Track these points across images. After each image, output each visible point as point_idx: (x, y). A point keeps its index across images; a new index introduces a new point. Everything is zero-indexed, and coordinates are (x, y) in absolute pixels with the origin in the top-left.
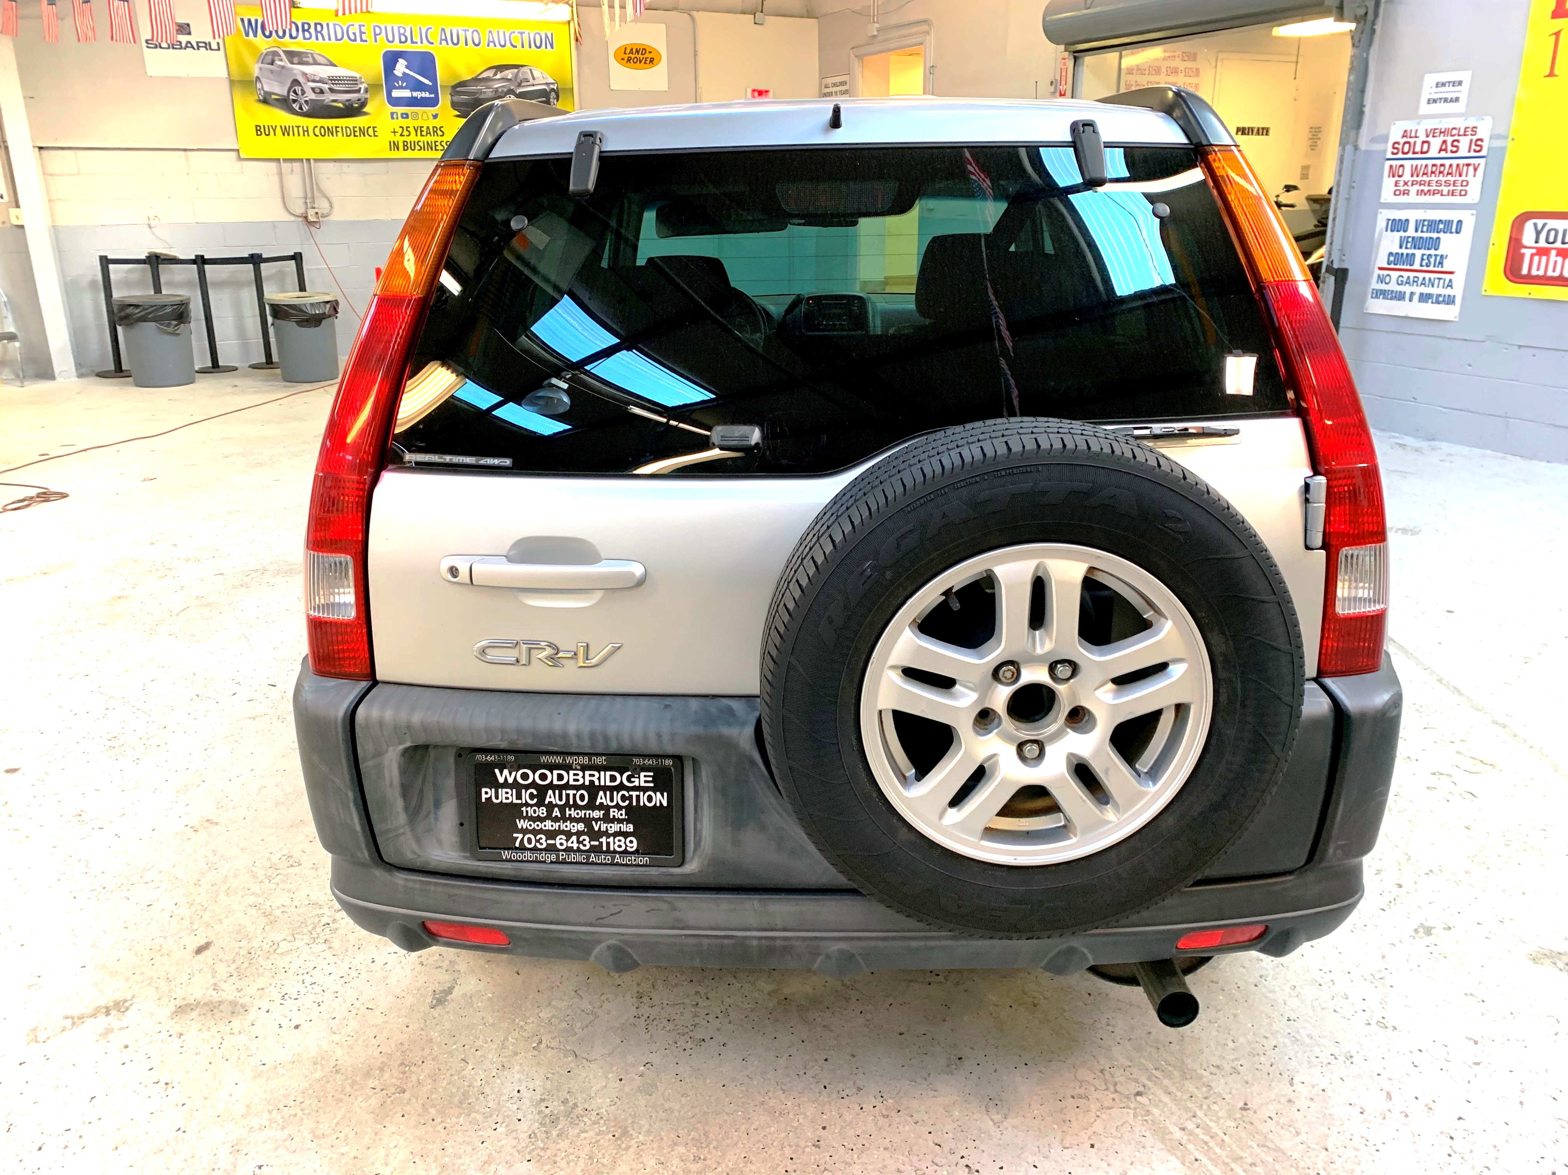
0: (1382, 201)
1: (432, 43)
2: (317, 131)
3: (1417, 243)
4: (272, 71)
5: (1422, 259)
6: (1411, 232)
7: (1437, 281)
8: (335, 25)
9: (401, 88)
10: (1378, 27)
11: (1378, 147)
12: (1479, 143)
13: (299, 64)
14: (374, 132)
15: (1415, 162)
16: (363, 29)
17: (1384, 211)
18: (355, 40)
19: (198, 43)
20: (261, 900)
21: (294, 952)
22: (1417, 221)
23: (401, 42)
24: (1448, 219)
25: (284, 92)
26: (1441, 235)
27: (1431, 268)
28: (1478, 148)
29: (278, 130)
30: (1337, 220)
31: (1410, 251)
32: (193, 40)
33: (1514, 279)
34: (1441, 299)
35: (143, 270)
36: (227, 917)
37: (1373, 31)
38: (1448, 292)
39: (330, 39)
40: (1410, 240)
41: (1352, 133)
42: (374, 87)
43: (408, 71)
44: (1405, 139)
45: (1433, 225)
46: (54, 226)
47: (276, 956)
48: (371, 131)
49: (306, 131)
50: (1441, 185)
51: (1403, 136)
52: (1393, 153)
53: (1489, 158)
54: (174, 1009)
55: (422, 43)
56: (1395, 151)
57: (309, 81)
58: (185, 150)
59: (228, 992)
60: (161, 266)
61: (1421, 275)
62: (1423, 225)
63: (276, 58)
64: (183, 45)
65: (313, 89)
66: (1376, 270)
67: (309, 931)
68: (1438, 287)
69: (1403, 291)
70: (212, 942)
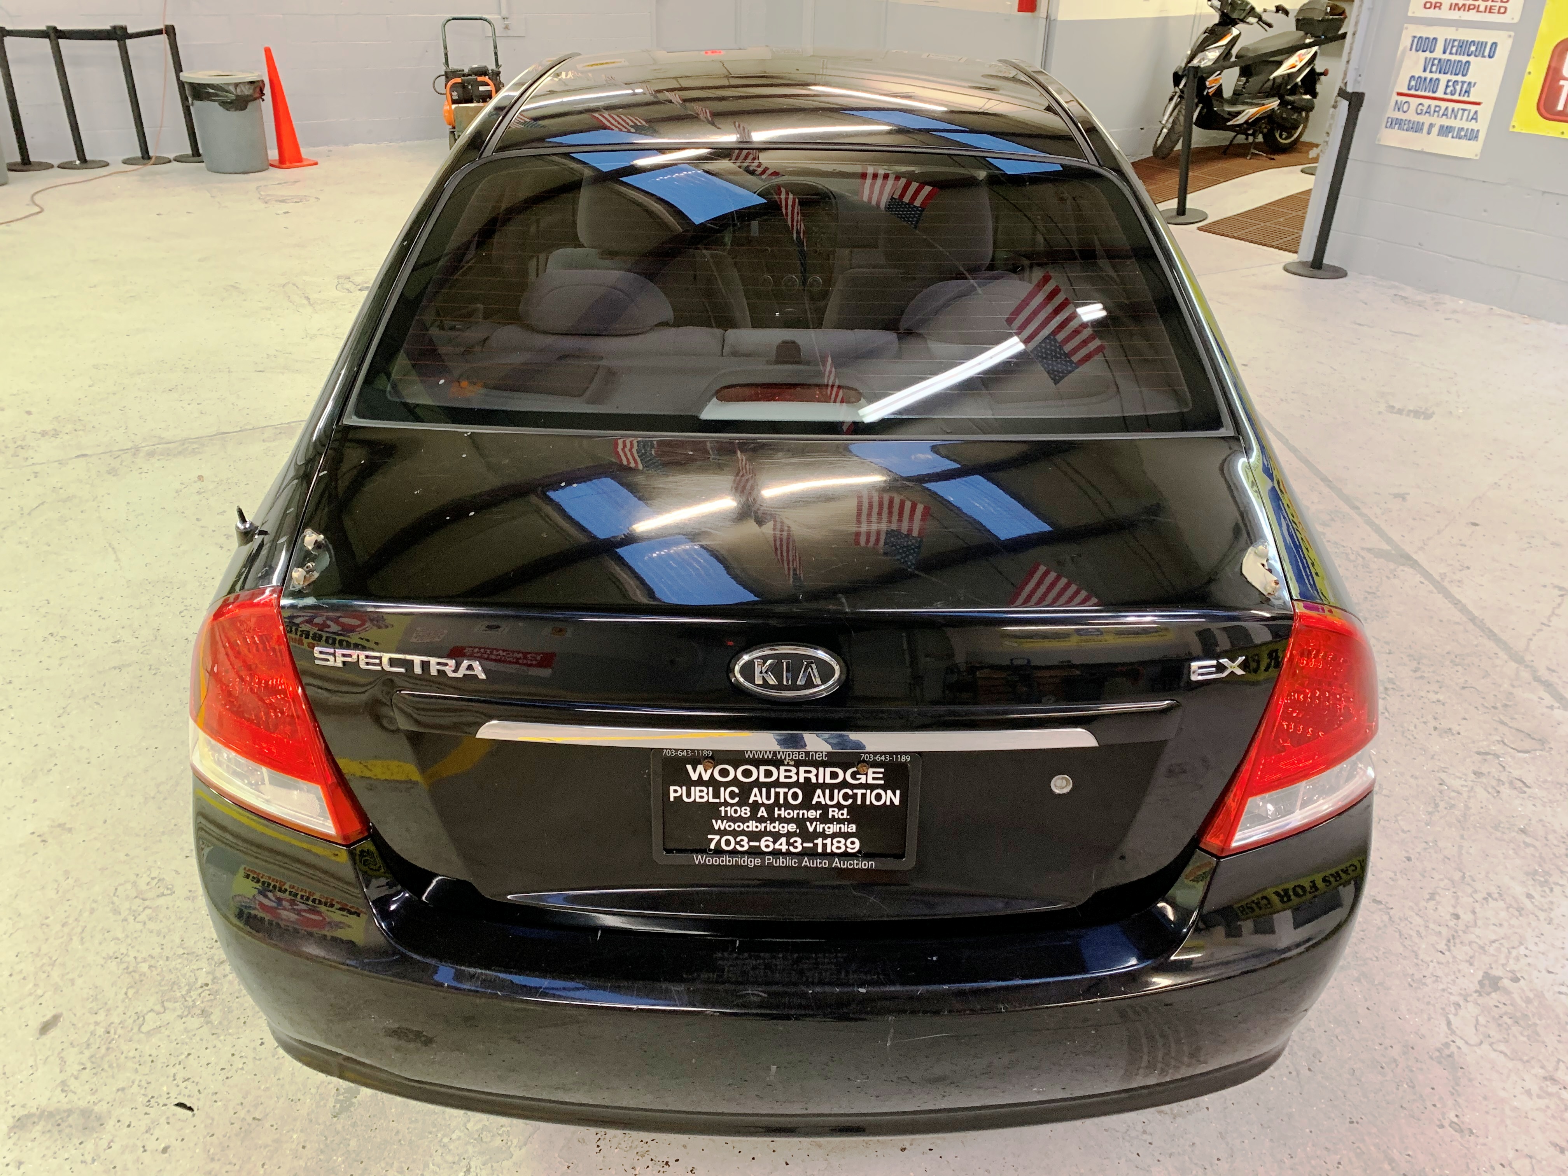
0: (1410, 14)
3: (1444, 67)
5: (1447, 86)
6: (1438, 53)
7: (1461, 112)
17: (1409, 26)
20: (124, 950)
21: (163, 1029)
22: (1446, 40)
24: (1481, 40)
26: (1471, 59)
27: (1456, 97)
30: (1357, 36)
31: (1435, 76)
33: (1549, 116)
34: (1463, 133)
36: (80, 976)
38: (1472, 125)
40: (1436, 62)
45: (1463, 47)
47: (142, 1035)
54: (11, 1122)
59: (81, 1098)
61: (1444, 105)
62: (1453, 47)
66: (1395, 94)
67: (183, 996)
68: (1461, 119)
69: (1421, 121)
70: (61, 1015)
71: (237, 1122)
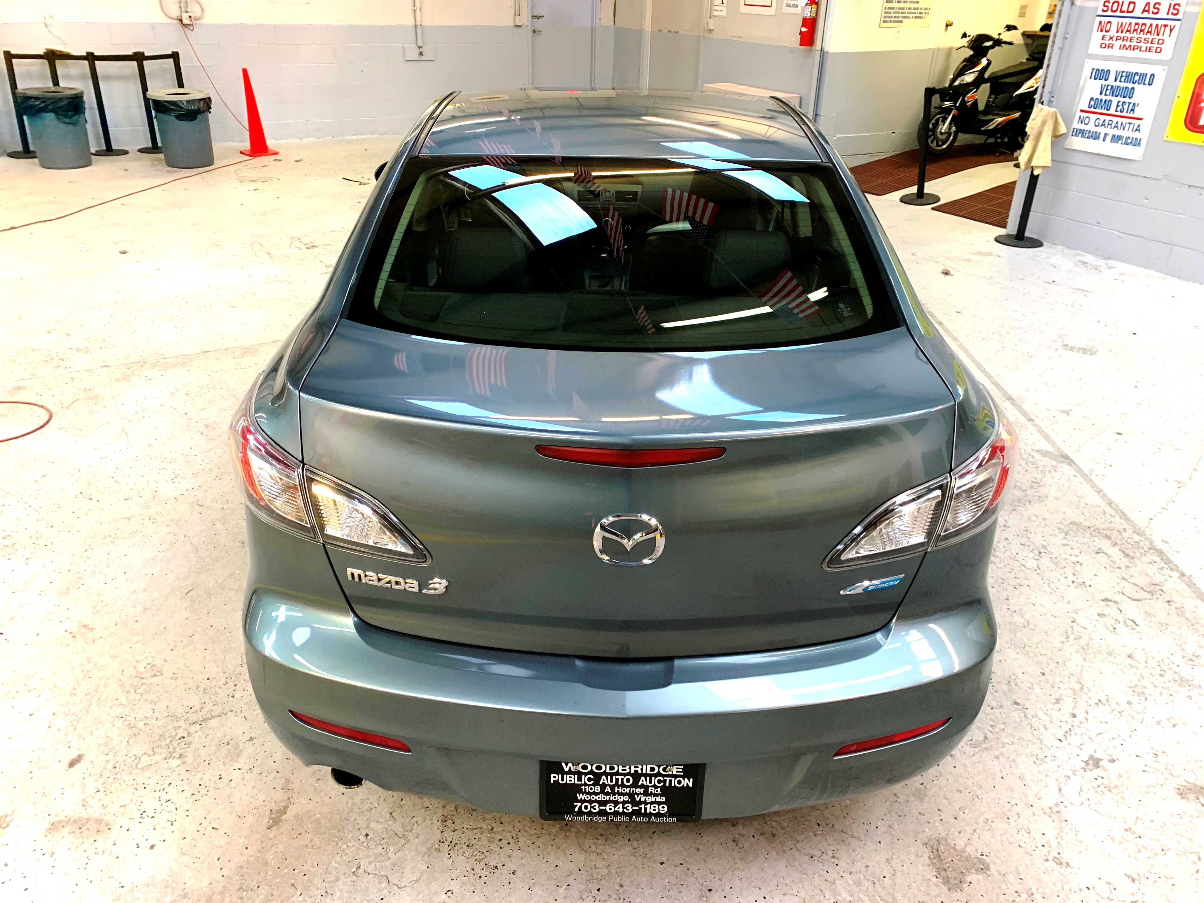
3: (1115, 92)
5: (1118, 106)
6: (1111, 81)
7: (1128, 125)
11: (1091, 4)
12: (1177, 7)
15: (1121, 20)
17: (1089, 61)
20: (127, 712)
21: (153, 767)
22: (1117, 72)
24: (1143, 72)
26: (1136, 86)
27: (1124, 114)
28: (1175, 12)
31: (1109, 98)
33: (1193, 129)
34: (1129, 141)
35: (42, 64)
36: (97, 729)
38: (1136, 135)
40: (1109, 88)
45: (1130, 77)
47: (138, 771)
50: (1140, 42)
52: (1103, 11)
53: (1183, 21)
54: (48, 826)
56: (1105, 9)
59: (95, 811)
60: (57, 61)
61: (1115, 119)
62: (1122, 76)
66: (1078, 111)
67: (167, 746)
68: (1128, 130)
69: (1099, 131)
70: (84, 755)
71: (202, 831)
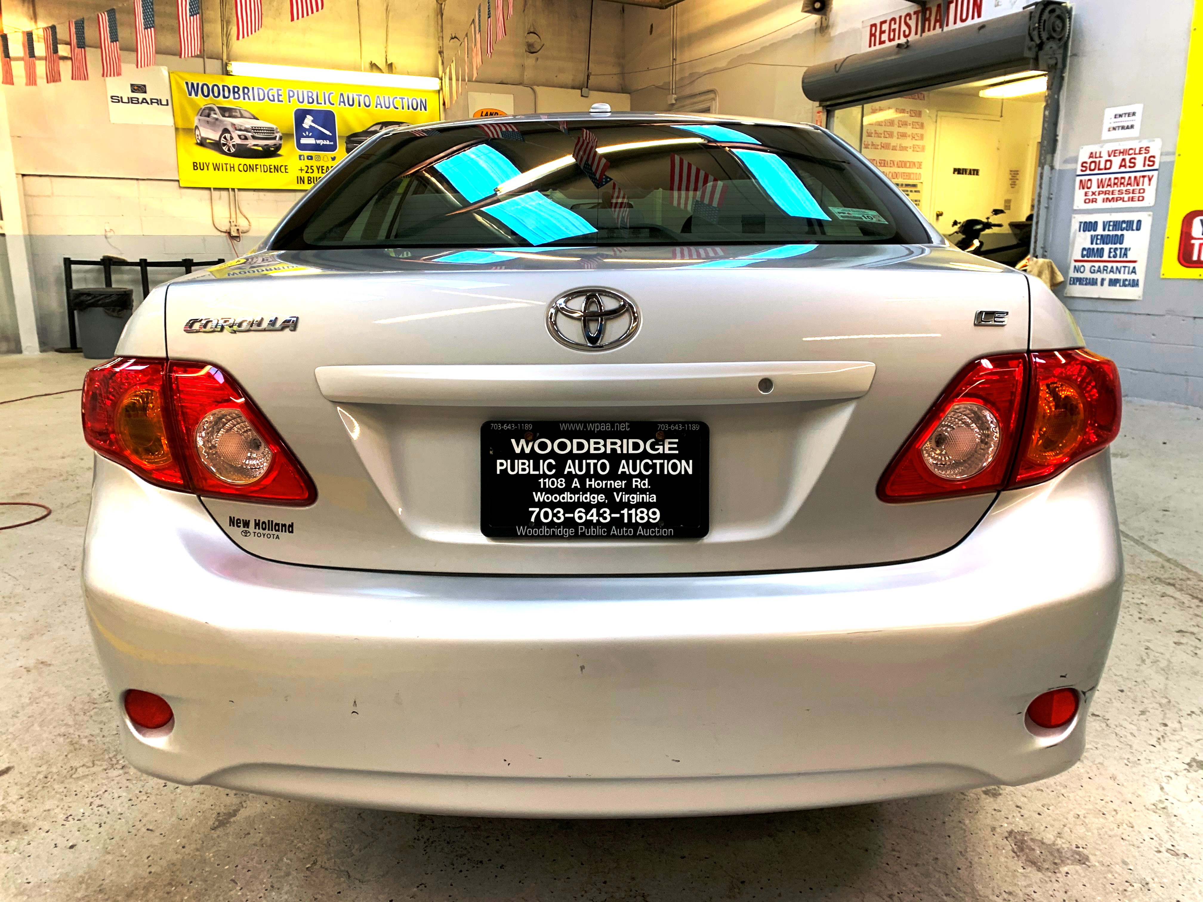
1: (333, 104)
2: (241, 168)
3: (1105, 240)
4: (208, 122)
5: (1110, 252)
6: (1100, 231)
7: (1123, 269)
8: (258, 89)
9: (308, 137)
10: (1066, 75)
11: (1069, 166)
12: (1152, 159)
13: (229, 117)
14: (286, 169)
15: (1100, 177)
16: (280, 93)
17: (1076, 216)
18: (274, 100)
19: (151, 99)
20: (71, 730)
21: (89, 777)
22: (1104, 222)
23: (309, 103)
24: (1129, 219)
25: (217, 139)
26: (1125, 232)
27: (1118, 259)
28: (1151, 163)
29: (211, 167)
30: (1040, 224)
31: (1100, 246)
32: (148, 96)
33: (1187, 265)
34: (1127, 283)
35: (99, 270)
37: (1062, 78)
38: (1132, 277)
39: (254, 99)
40: (1099, 237)
41: (1049, 157)
42: (287, 136)
43: (313, 125)
44: (1092, 160)
45: (1117, 225)
46: (30, 236)
48: (283, 169)
49: (232, 168)
50: (1122, 193)
51: (1090, 157)
52: (1082, 171)
53: (1160, 170)
55: (325, 104)
56: (1084, 169)
57: (236, 130)
58: (137, 179)
59: (14, 813)
60: (112, 267)
61: (1109, 265)
62: (1109, 225)
63: (212, 113)
64: (140, 101)
65: (239, 136)
66: (1073, 262)
68: (1124, 273)
69: (1095, 278)
70: (13, 767)
71: (134, 831)
